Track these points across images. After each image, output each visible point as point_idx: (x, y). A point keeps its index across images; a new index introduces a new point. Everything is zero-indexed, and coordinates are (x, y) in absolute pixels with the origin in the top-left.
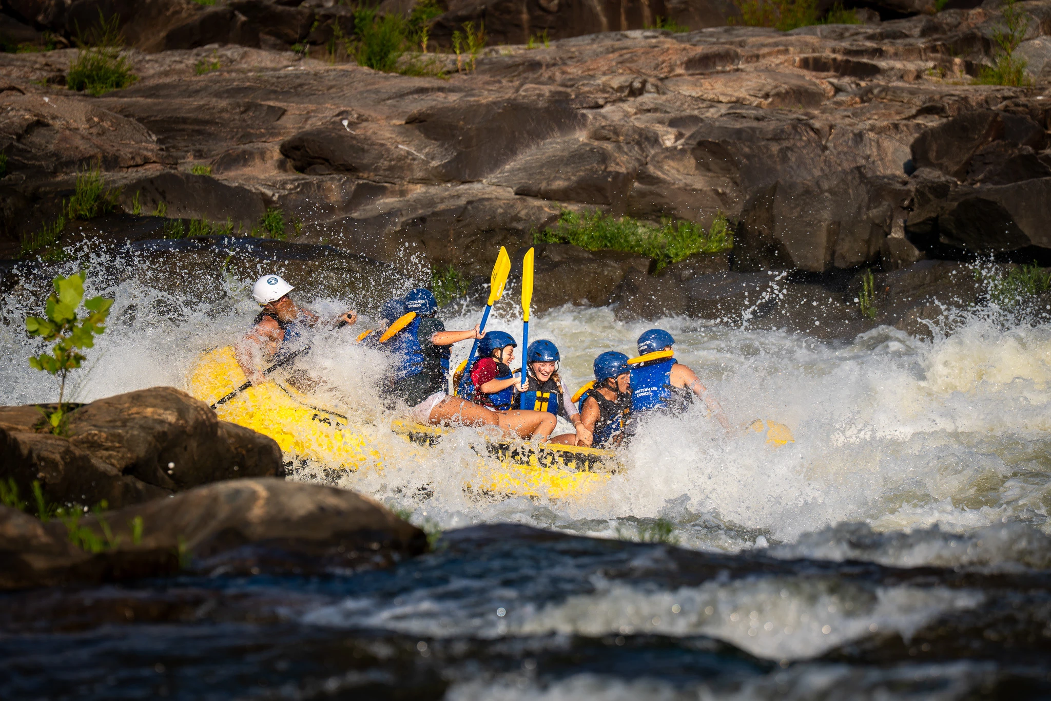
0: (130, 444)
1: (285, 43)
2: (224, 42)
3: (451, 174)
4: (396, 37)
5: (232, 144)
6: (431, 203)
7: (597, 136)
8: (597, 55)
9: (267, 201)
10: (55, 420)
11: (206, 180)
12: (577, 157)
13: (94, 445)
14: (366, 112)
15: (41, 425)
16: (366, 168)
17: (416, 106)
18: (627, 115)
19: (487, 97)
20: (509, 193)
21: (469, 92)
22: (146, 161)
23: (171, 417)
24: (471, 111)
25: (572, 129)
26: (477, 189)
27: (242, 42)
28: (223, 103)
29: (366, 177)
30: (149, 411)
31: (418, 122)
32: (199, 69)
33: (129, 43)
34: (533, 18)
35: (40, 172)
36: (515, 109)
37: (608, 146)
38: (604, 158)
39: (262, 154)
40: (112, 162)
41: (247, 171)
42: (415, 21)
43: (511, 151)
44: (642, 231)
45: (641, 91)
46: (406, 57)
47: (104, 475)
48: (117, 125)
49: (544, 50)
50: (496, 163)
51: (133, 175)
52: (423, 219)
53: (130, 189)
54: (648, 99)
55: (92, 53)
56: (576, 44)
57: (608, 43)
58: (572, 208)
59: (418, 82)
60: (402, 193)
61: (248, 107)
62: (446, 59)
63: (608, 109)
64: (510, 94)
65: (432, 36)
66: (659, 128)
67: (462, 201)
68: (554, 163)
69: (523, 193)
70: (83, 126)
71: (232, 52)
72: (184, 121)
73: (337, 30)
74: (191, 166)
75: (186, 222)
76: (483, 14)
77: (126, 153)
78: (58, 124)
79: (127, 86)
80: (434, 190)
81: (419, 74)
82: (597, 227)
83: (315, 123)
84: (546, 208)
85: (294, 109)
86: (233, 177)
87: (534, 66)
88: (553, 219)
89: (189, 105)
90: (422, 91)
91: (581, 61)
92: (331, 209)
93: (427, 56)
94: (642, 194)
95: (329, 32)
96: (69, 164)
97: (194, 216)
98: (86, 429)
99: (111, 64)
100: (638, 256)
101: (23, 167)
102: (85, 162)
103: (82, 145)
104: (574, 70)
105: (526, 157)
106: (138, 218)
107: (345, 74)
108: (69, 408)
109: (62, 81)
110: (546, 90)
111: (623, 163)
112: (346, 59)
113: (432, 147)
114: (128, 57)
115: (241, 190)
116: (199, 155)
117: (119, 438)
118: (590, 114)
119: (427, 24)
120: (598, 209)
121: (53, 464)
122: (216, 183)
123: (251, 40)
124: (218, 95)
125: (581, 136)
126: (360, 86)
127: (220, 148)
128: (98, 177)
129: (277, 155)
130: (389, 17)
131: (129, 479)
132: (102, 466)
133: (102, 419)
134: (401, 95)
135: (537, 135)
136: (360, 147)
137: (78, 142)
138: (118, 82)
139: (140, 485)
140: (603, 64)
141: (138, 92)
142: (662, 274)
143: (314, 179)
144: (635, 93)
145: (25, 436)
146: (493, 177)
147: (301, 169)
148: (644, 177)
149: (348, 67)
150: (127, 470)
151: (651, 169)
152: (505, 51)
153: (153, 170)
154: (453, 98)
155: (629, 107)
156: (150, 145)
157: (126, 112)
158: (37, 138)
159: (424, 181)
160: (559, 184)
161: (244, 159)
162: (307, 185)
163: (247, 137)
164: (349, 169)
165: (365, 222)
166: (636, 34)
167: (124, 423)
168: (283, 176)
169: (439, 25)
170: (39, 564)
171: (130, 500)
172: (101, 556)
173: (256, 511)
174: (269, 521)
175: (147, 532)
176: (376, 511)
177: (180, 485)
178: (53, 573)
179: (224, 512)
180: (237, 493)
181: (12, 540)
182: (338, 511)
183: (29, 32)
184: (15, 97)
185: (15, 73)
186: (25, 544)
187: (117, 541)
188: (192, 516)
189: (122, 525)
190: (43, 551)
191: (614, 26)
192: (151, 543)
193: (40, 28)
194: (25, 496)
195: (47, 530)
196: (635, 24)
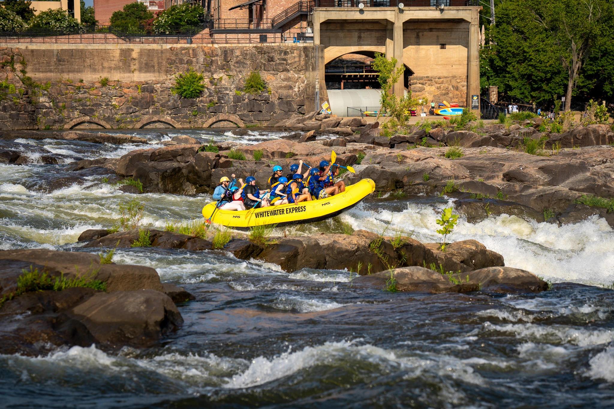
0: (462, 255)
1: (505, 146)
2: (488, 146)
3: (551, 183)
4: (536, 146)
5: (489, 173)
6: (545, 191)
7: (593, 174)
8: (593, 152)
9: (499, 189)
10: (443, 247)
11: (482, 183)
12: (587, 180)
13: (453, 255)
14: (527, 166)
15: (438, 249)
16: (526, 181)
17: (541, 164)
18: (601, 169)
19: (561, 162)
20: (567, 189)
21: (557, 161)
22: (466, 177)
23: (474, 248)
24: (557, 166)
25: (586, 172)
26: (558, 188)
27: (493, 146)
28: (487, 162)
29: (526, 183)
30: (468, 246)
31: (542, 169)
32: (481, 153)
33: (462, 145)
34: (574, 141)
35: (437, 180)
36: (569, 166)
37: (596, 177)
38: (595, 180)
39: (498, 176)
40: (457, 178)
41: (493, 181)
42: (541, 141)
43: (568, 178)
44: (605, 201)
45: (606, 162)
46: (539, 151)
47: (455, 263)
48: (458, 168)
49: (578, 150)
50: (563, 181)
51: (462, 181)
52: (542, 196)
53: (462, 185)
54: (608, 164)
55: (452, 148)
56: (587, 148)
57: (596, 148)
58: (585, 194)
59: (542, 158)
60: (536, 188)
61: (494, 163)
62: (550, 152)
63: (596, 166)
64: (568, 162)
65: (546, 145)
66: (611, 173)
67: (553, 191)
68: (580, 181)
69: (571, 189)
70: (449, 168)
71: (490, 148)
72: (477, 167)
73: (520, 143)
74: (478, 179)
75: (476, 194)
76: (560, 139)
77: (460, 175)
78: (443, 167)
79: (461, 157)
80: (545, 188)
81: (542, 155)
82: (592, 199)
83: (513, 168)
84: (577, 194)
85: (507, 164)
86: (489, 182)
87: (575, 154)
88: (579, 197)
89: (478, 163)
90: (543, 160)
91: (588, 153)
92: (516, 192)
93: (544, 151)
94: (605, 191)
95: (517, 143)
96: (445, 178)
97: (478, 193)
98: (451, 250)
99: (457, 151)
100: (603, 208)
101: (433, 178)
102: (450, 177)
103: (449, 173)
104: (587, 156)
105: (572, 179)
106: (463, 193)
107: (522, 155)
108: (447, 244)
109: (444, 155)
110: (579, 161)
111: (600, 182)
112: (522, 151)
113: (545, 176)
114: (461, 149)
115: (491, 186)
116: (480, 176)
117: (460, 253)
118: (591, 168)
119: (545, 142)
120: (592, 195)
121: (442, 259)
122: (485, 184)
123: (495, 145)
124: (486, 160)
125: (588, 174)
126: (526, 159)
127: (486, 174)
128: (453, 181)
129: (502, 177)
130: (534, 140)
131: (462, 264)
132: (455, 260)
133: (456, 248)
134: (537, 161)
135: (576, 173)
136: (525, 175)
137: (448, 172)
138: (459, 156)
139: (465, 266)
140: (595, 154)
141: (464, 159)
142: (610, 213)
143: (512, 183)
144: (604, 162)
145: (435, 251)
146: (562, 185)
147: (508, 181)
148: (605, 186)
149: (522, 153)
150: (462, 262)
151: (608, 184)
152: (566, 150)
153: (468, 180)
154: (552, 162)
155: (602, 166)
156: (467, 173)
157: (461, 164)
158: (437, 171)
159: (543, 185)
160: (581, 187)
161: (492, 177)
162: (510, 185)
163: (494, 172)
164: (522, 181)
165: (526, 196)
166: (604, 146)
167: (461, 249)
168: (503, 183)
169: (548, 142)
170: (442, 286)
171: (464, 271)
172: (458, 285)
173: (500, 276)
174: (504, 278)
175: (470, 279)
176: (534, 277)
177: (476, 267)
178: (446, 289)
179: (491, 275)
180: (495, 270)
181: (435, 280)
182: (523, 276)
183: (435, 142)
184: (432, 160)
185: (432, 153)
186: (438, 281)
187: (462, 281)
188: (482, 276)
189: (463, 277)
190: (443, 283)
191: (598, 144)
192: (471, 283)
193: (438, 141)
194: (438, 267)
195: (444, 278)
196: (604, 143)
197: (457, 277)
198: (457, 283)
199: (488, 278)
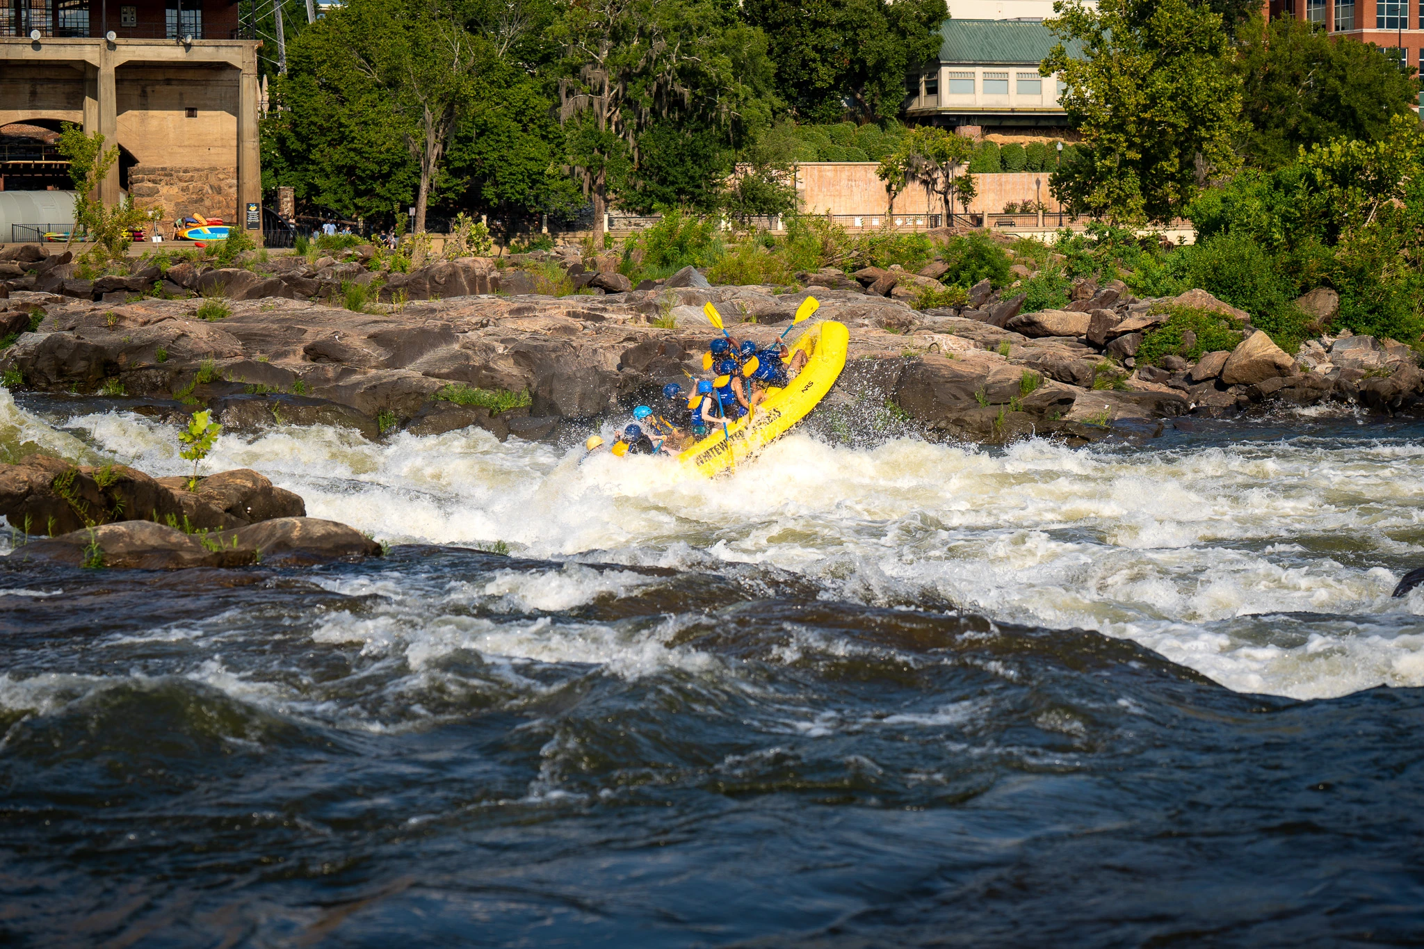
0: (228, 497)
1: (307, 297)
2: (276, 296)
3: (390, 364)
4: (364, 296)
5: (279, 347)
6: (380, 378)
7: (464, 347)
8: (464, 306)
9: (296, 376)
10: (192, 484)
11: (265, 364)
12: (454, 357)
13: (211, 497)
14: (347, 332)
15: (184, 487)
16: (347, 360)
17: (373, 329)
18: (479, 337)
19: (409, 326)
20: (419, 374)
21: (400, 323)
22: (236, 355)
23: (249, 484)
24: (401, 333)
25: (451, 343)
26: (403, 372)
27: (285, 296)
28: (275, 326)
29: (346, 365)
30: (238, 481)
31: (375, 338)
32: (263, 309)
33: (228, 295)
34: (432, 287)
35: (183, 359)
36: (423, 332)
37: (470, 352)
38: (468, 358)
39: (294, 352)
40: (219, 355)
41: (286, 360)
42: (372, 287)
43: (421, 354)
44: (487, 395)
45: (486, 325)
46: (368, 305)
47: (216, 512)
48: (222, 336)
49: (438, 303)
50: (413, 359)
51: (229, 361)
52: (375, 387)
53: (228, 368)
54: (490, 329)
55: (210, 301)
56: (454, 301)
57: (470, 300)
58: (451, 382)
59: (374, 318)
60: (365, 373)
61: (288, 328)
62: (388, 307)
63: (470, 333)
64: (420, 325)
65: (381, 295)
66: (496, 344)
67: (395, 378)
68: (443, 360)
69: (426, 374)
70: (205, 337)
71: (280, 300)
72: (256, 335)
73: (334, 290)
74: (258, 357)
75: (255, 386)
76: (407, 284)
77: (226, 350)
78: (192, 335)
79: (227, 317)
80: (381, 372)
81: (374, 314)
82: (463, 393)
83: (321, 337)
84: (438, 383)
85: (311, 330)
86: (279, 363)
87: (433, 311)
88: (441, 388)
89: (257, 327)
90: (376, 322)
91: (456, 309)
92: (327, 380)
93: (378, 305)
94: (486, 377)
95: (329, 292)
96: (197, 356)
97: (259, 383)
98: (207, 489)
99: (220, 306)
100: (483, 408)
101: (175, 357)
102: (206, 354)
103: (204, 346)
104: (453, 314)
105: (428, 356)
106: (231, 383)
107: (338, 313)
108: (199, 478)
109: (195, 314)
110: (439, 323)
111: (477, 361)
112: (338, 305)
113: (381, 350)
114: (227, 302)
115: (283, 369)
116: (263, 352)
117: (224, 494)
118: (461, 336)
119: (379, 289)
120: (464, 384)
121: (191, 506)
122: (271, 366)
123: (289, 295)
124: (273, 322)
125: (456, 347)
126: (345, 319)
127: (273, 349)
128: (212, 362)
129: (302, 353)
130: (360, 285)
131: (228, 515)
132: (214, 508)
133: (215, 484)
134: (365, 324)
135: (434, 346)
136: (344, 350)
137: (202, 344)
138: (223, 315)
139: (233, 518)
140: (468, 311)
141: (231, 320)
142: (496, 417)
143: (320, 365)
144: (483, 326)
145: (177, 492)
146: (410, 366)
147: (314, 360)
148: (487, 367)
149: (338, 309)
150: (227, 511)
151: (491, 364)
152: (418, 303)
153: (239, 359)
154: (392, 326)
155: (481, 332)
156: (238, 346)
157: (226, 330)
158: (182, 342)
159: (376, 367)
160: (445, 370)
161: (285, 354)
162: (317, 368)
163: (287, 343)
164: (338, 360)
165: (346, 387)
166: (484, 296)
167: (226, 487)
168: (304, 364)
169: (384, 289)
170: (187, 556)
171: (230, 526)
172: (218, 554)
173: (296, 533)
174: (302, 538)
175: (240, 542)
176: (356, 534)
177: (253, 518)
178: (194, 561)
179: (279, 533)
180: (286, 523)
181: (174, 544)
182: (336, 534)
183: (179, 289)
184: (172, 322)
185: (172, 310)
186: (180, 546)
187: (226, 546)
188: (263, 535)
189: (227, 538)
190: (189, 550)
191: (473, 292)
192: (243, 548)
193: (184, 287)
194: (180, 522)
195: (192, 540)
196: (483, 291)
197: (216, 539)
198: (215, 550)
199: (274, 539)
